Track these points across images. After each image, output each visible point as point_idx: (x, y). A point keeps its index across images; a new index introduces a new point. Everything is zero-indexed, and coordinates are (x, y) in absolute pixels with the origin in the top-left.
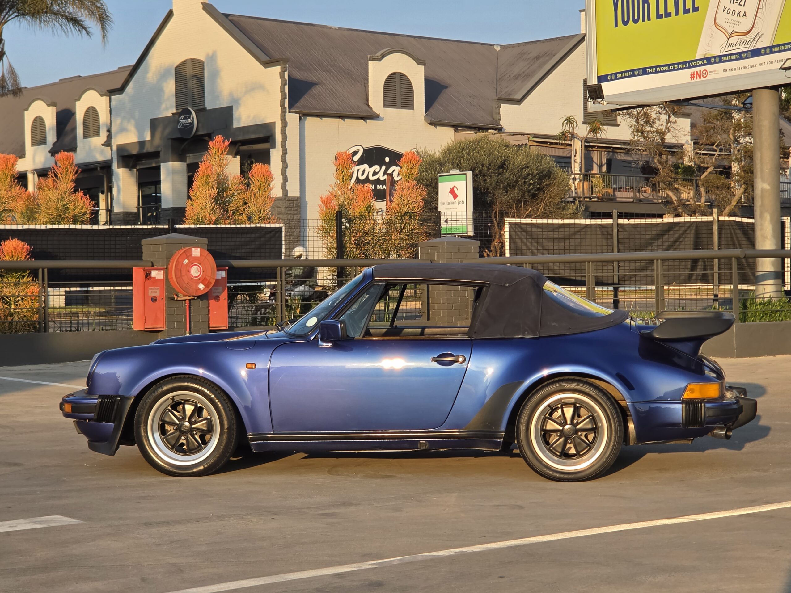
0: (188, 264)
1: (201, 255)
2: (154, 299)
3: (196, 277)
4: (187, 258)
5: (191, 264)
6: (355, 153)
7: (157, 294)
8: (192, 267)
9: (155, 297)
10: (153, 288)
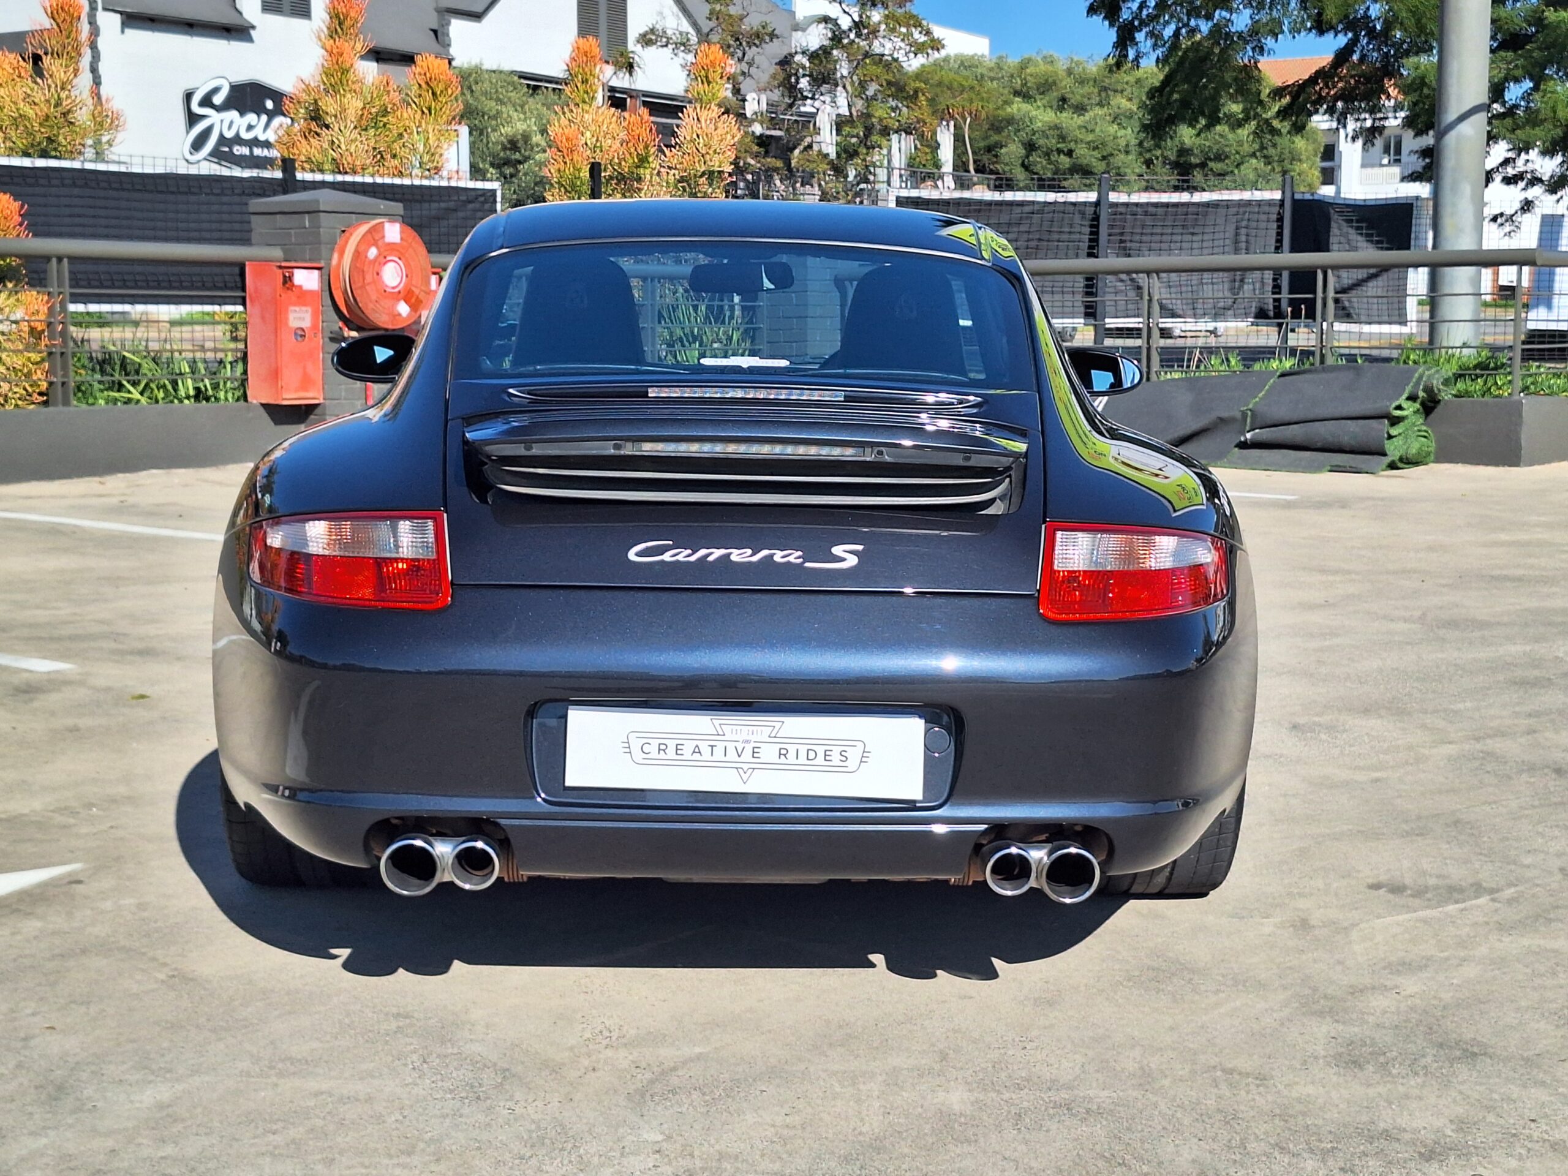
0: (377, 258)
1: (402, 239)
2: (301, 334)
3: (394, 288)
4: (375, 244)
5: (381, 260)
6: (216, 90)
7: (306, 323)
8: (385, 263)
9: (303, 330)
10: (297, 309)
